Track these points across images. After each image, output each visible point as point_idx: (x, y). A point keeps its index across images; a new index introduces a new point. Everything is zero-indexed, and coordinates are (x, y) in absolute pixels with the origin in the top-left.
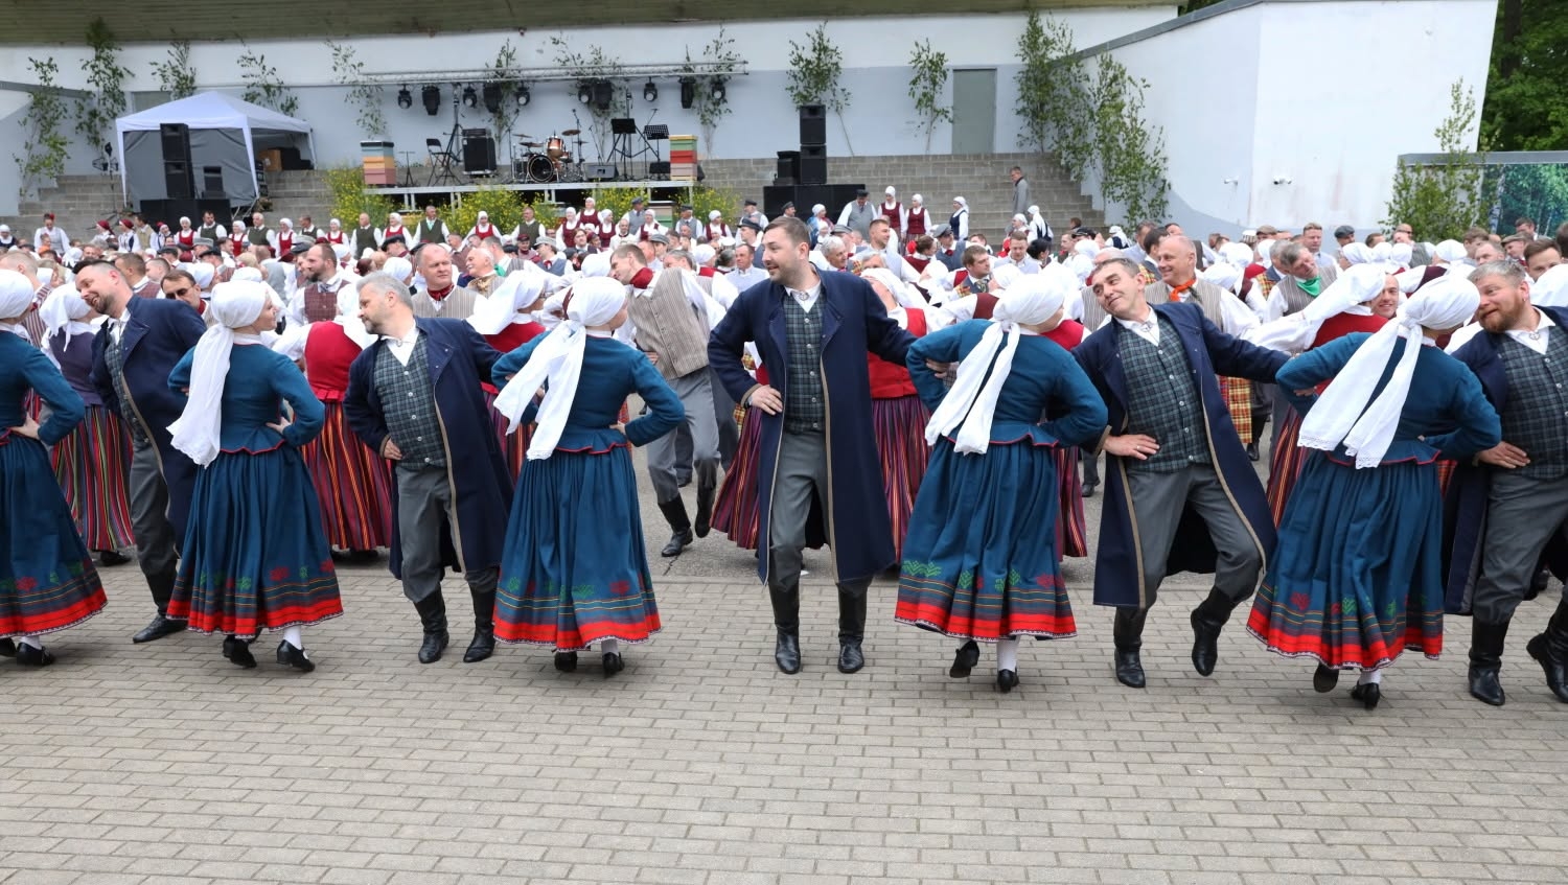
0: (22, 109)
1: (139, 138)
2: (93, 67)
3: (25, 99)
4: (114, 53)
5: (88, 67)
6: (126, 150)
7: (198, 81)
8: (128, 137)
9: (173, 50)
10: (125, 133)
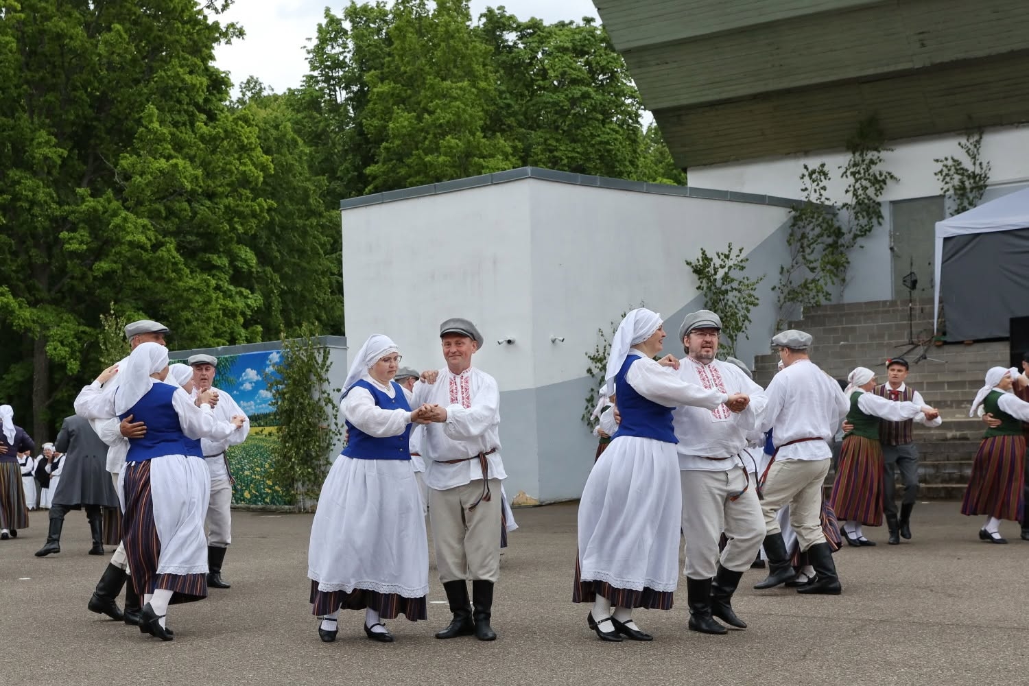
0: (782, 228)
1: (967, 244)
2: (853, 174)
3: (778, 217)
4: (884, 154)
5: (848, 173)
6: (943, 263)
7: (994, 177)
8: (950, 244)
9: (963, 141)
10: (946, 239)
